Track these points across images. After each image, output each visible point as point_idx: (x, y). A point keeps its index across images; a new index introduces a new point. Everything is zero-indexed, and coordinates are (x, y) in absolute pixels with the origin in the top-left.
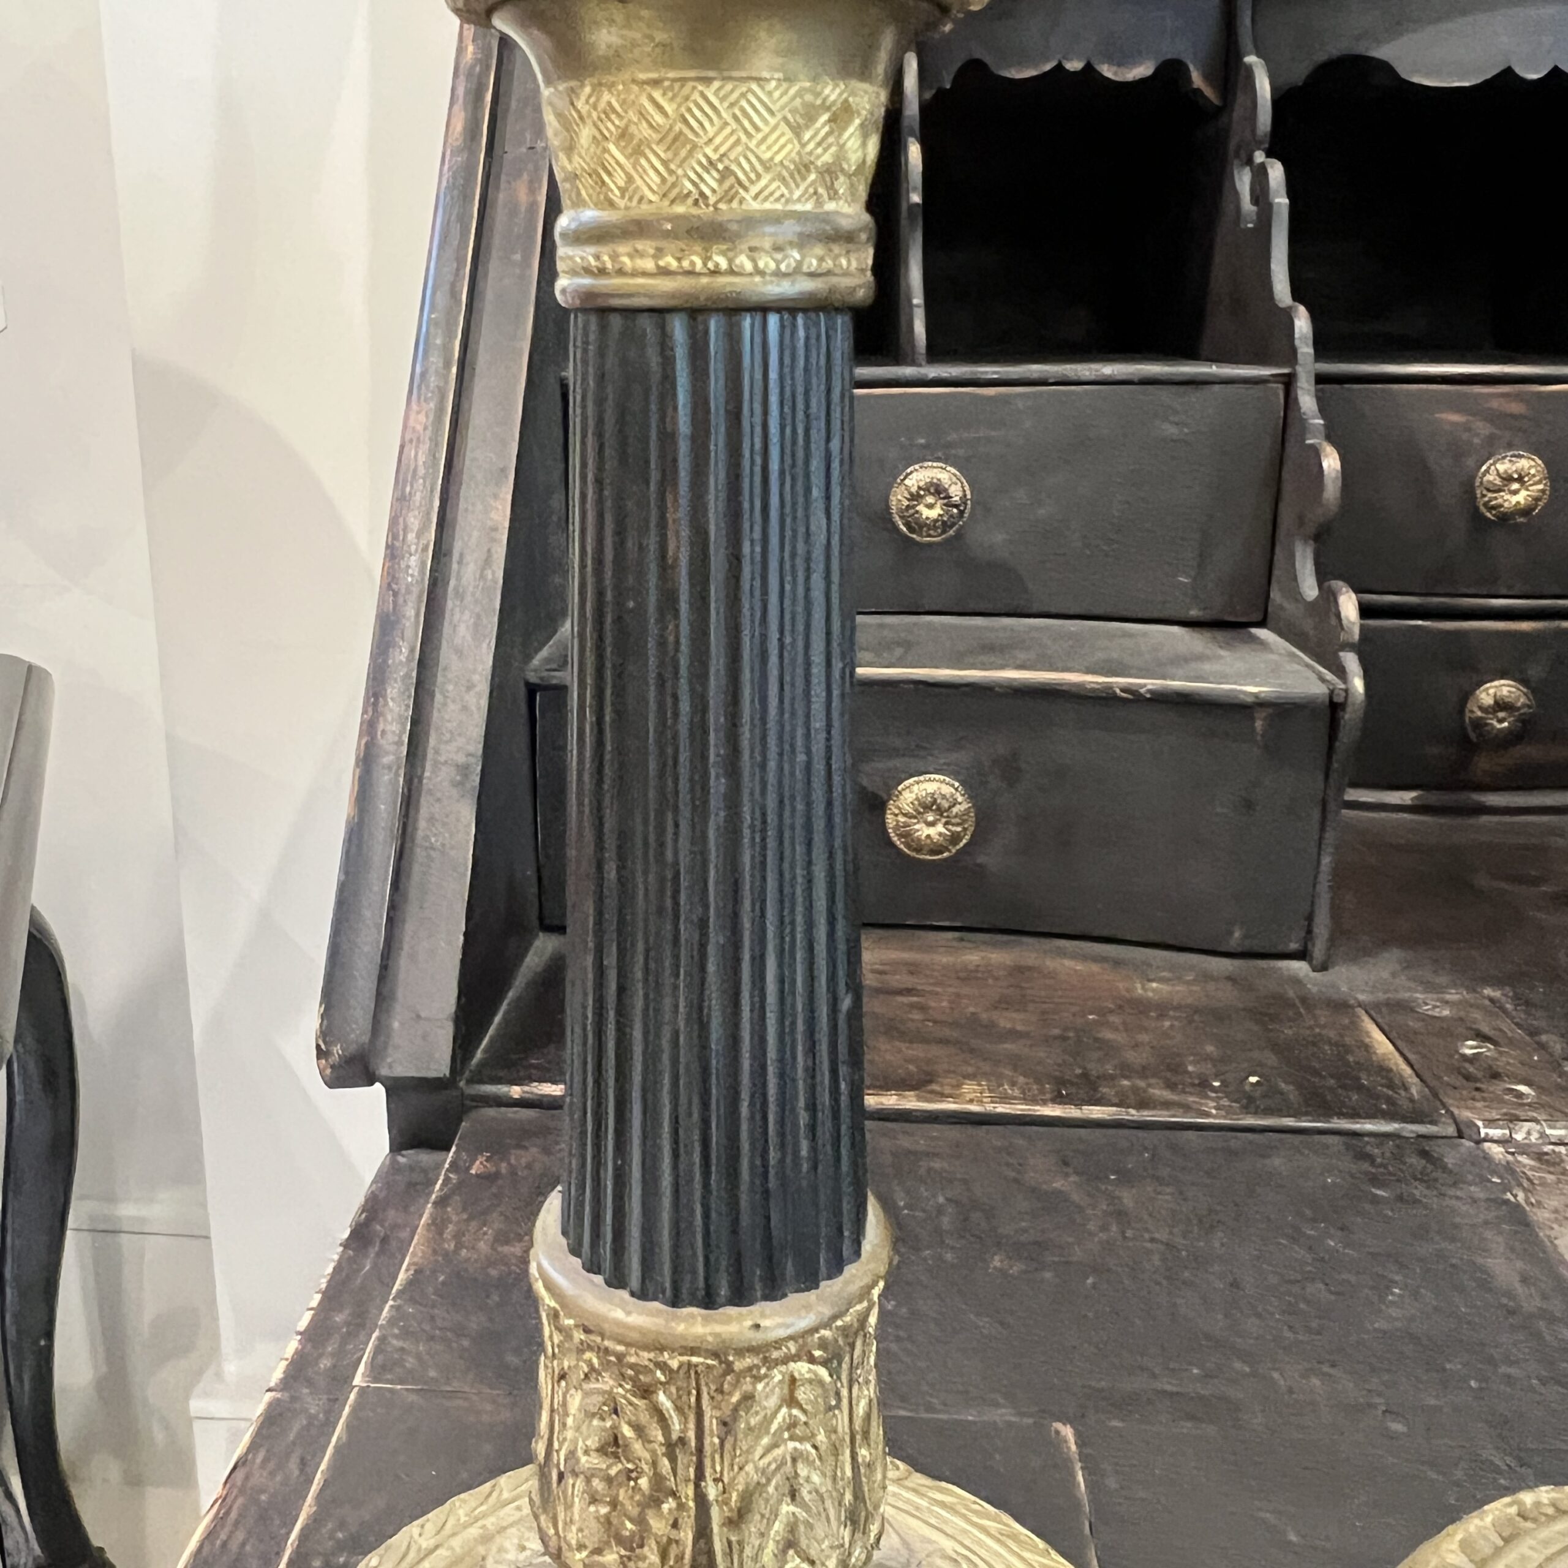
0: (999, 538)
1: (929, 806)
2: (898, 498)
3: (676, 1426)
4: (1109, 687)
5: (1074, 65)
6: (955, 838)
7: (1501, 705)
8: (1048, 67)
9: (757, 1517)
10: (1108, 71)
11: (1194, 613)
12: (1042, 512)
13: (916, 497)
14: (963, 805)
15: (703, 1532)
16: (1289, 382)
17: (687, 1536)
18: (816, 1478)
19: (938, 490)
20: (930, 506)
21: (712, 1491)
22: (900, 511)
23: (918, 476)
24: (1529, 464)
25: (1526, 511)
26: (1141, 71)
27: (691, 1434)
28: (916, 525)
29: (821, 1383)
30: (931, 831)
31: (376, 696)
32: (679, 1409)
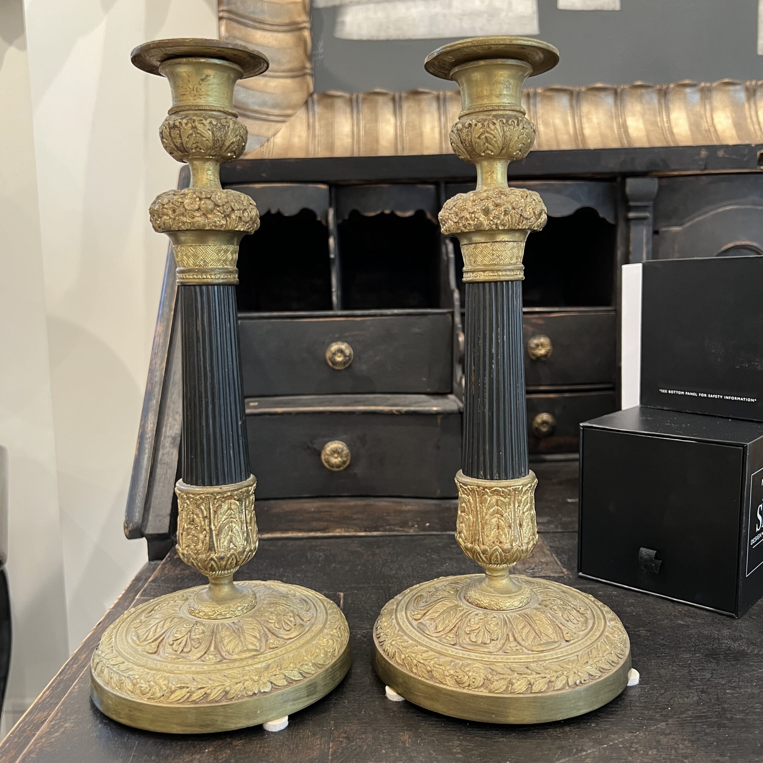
0: (364, 367)
1: (335, 451)
2: (328, 355)
3: (205, 513)
4: (391, 411)
5: (387, 212)
6: (344, 462)
7: (544, 423)
8: (379, 212)
9: (223, 534)
10: (399, 213)
11: (429, 390)
12: (378, 358)
13: (334, 354)
14: (346, 451)
15: (211, 537)
16: (452, 314)
17: (207, 538)
18: (237, 528)
19: (341, 351)
20: (339, 357)
21: (213, 528)
22: (330, 359)
23: (334, 347)
24: (543, 340)
25: (545, 356)
26: (409, 213)
27: (208, 515)
28: (335, 363)
29: (237, 505)
30: (336, 460)
31: (145, 417)
32: (206, 509)
